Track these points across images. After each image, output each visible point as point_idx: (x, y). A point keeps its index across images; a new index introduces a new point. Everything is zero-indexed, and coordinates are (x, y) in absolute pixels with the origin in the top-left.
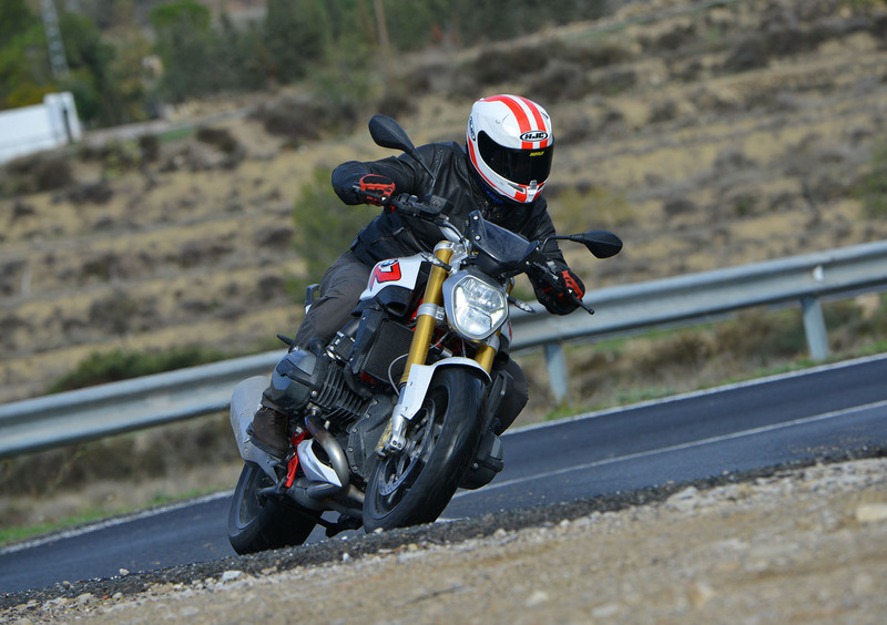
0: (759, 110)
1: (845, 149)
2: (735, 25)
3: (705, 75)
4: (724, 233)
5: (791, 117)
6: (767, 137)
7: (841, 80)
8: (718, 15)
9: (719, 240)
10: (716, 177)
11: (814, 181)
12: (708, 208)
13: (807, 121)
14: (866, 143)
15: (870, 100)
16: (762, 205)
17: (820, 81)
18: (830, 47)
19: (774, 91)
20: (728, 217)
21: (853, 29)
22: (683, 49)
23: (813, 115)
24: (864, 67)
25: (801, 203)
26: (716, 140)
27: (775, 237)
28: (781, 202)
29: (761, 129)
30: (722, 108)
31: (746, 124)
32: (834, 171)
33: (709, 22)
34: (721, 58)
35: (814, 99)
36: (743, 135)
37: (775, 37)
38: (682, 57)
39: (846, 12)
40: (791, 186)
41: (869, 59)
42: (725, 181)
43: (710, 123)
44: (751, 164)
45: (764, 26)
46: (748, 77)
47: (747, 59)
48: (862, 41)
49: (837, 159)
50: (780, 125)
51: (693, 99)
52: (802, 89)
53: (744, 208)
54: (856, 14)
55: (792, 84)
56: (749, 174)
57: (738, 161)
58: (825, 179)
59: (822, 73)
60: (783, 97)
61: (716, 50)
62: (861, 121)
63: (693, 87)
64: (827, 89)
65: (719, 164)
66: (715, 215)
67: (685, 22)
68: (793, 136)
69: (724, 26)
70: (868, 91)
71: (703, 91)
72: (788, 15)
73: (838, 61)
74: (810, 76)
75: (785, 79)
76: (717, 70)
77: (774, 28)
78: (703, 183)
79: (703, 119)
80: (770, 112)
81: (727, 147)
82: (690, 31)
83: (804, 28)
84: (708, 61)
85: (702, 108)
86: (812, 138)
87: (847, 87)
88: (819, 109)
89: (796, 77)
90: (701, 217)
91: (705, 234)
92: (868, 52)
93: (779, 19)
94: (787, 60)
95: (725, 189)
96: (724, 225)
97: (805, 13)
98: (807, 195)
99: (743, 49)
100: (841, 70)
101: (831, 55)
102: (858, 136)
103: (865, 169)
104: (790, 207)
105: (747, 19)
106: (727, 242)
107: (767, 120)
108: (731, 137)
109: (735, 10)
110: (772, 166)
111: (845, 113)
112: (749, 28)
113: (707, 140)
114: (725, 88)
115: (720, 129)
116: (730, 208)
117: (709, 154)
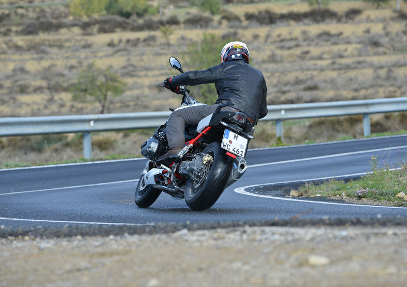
0: (33, 51)
1: (66, 72)
2: (27, 16)
3: (12, 34)
4: (14, 99)
5: (45, 56)
6: (35, 63)
7: (67, 44)
8: (20, 11)
9: (12, 101)
10: (13, 76)
11: (52, 83)
12: (8, 88)
13: (52, 59)
14: (74, 71)
15: (78, 54)
16: (31, 89)
17: (58, 43)
18: (63, 31)
19: (40, 45)
20: (16, 92)
21: (74, 25)
22: (4, 22)
23: (55, 57)
24: (77, 40)
25: (47, 91)
26: (15, 61)
27: (34, 103)
28: (38, 90)
29: (33, 59)
30: (18, 48)
31: (27, 56)
32: (61, 80)
33: (16, 13)
34: (20, 29)
35: (54, 50)
36: (27, 61)
37: (42, 23)
38: (4, 26)
39: (71, 18)
40: (44, 84)
41: (79, 38)
42: (16, 78)
43: (13, 53)
44: (27, 72)
45: (38, 18)
46: (30, 37)
47: (30, 30)
48: (77, 30)
49: (63, 75)
50: (41, 58)
51: (7, 43)
52: (51, 46)
53: (23, 90)
54: (75, 19)
55: (47, 43)
56: (26, 76)
57: (23, 70)
58: (57, 83)
59: (59, 40)
60: (43, 47)
61: (18, 25)
62: (73, 62)
63: (7, 38)
64: (60, 47)
65: (14, 70)
66: (11, 91)
67: (7, 12)
68: (45, 64)
69: (22, 16)
70: (77, 50)
71: (11, 40)
72: (48, 15)
73: (66, 37)
74: (54, 41)
75: (44, 40)
76: (17, 33)
77: (42, 20)
78: (8, 77)
79: (9, 52)
80: (37, 53)
81: (18, 64)
82: (8, 15)
83: (54, 21)
84: (14, 29)
85: (10, 47)
86: (54, 65)
87: (69, 47)
88: (57, 54)
89: (48, 40)
90: (5, 91)
91: (6, 98)
92: (78, 35)
93: (44, 16)
94: (46, 33)
95: (16, 81)
96: (14, 95)
97: (55, 16)
98: (49, 88)
99: (28, 26)
100: (67, 40)
101: (64, 34)
102: (72, 68)
103: (75, 81)
104: (42, 92)
105: (31, 14)
106: (14, 102)
107: (36, 56)
108: (20, 61)
109: (27, 11)
110: (35, 75)
111: (67, 57)
112: (32, 18)
113: (10, 60)
114: (20, 40)
115: (16, 57)
116: (17, 89)
117: (11, 66)
